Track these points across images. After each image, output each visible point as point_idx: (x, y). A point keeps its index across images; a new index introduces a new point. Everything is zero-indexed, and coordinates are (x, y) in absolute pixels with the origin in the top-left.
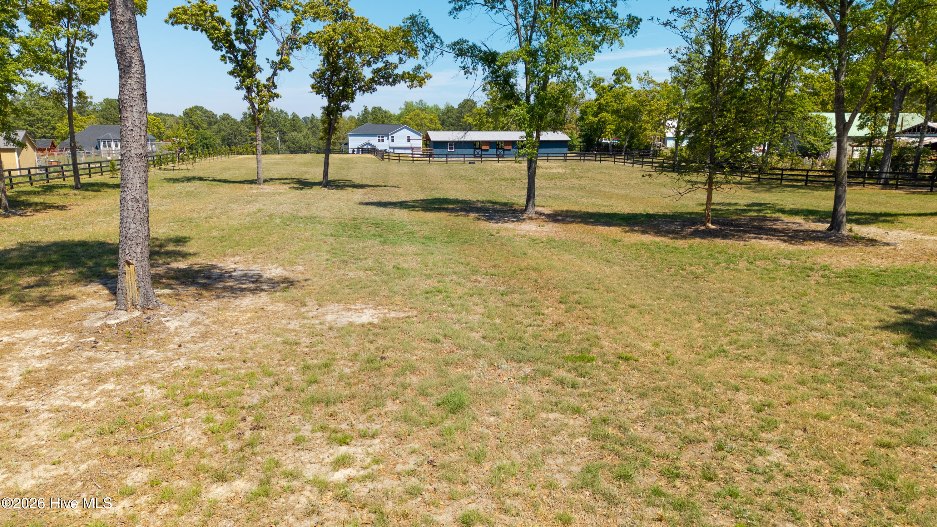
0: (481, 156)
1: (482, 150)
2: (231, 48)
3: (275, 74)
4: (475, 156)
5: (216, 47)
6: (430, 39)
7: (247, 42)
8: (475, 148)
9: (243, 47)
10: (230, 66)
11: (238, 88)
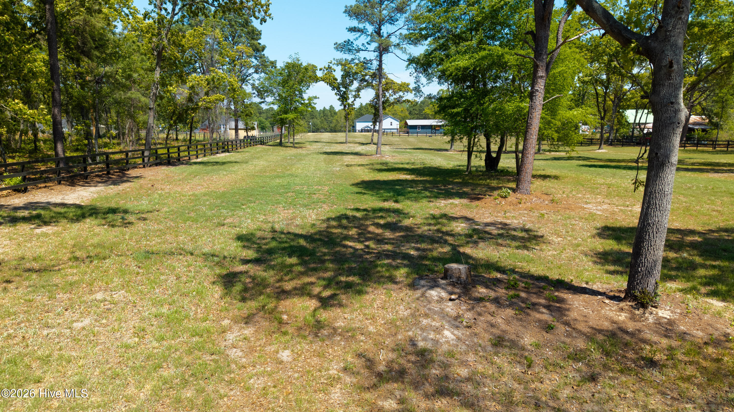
0: (435, 133)
1: (436, 130)
2: (339, 90)
3: (355, 100)
4: (432, 133)
5: (333, 89)
6: (421, 93)
7: (346, 88)
8: (432, 129)
9: (344, 90)
10: (338, 97)
11: (341, 105)
